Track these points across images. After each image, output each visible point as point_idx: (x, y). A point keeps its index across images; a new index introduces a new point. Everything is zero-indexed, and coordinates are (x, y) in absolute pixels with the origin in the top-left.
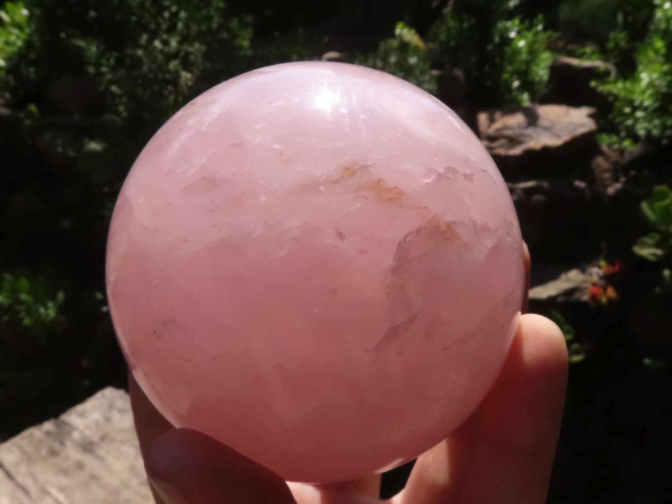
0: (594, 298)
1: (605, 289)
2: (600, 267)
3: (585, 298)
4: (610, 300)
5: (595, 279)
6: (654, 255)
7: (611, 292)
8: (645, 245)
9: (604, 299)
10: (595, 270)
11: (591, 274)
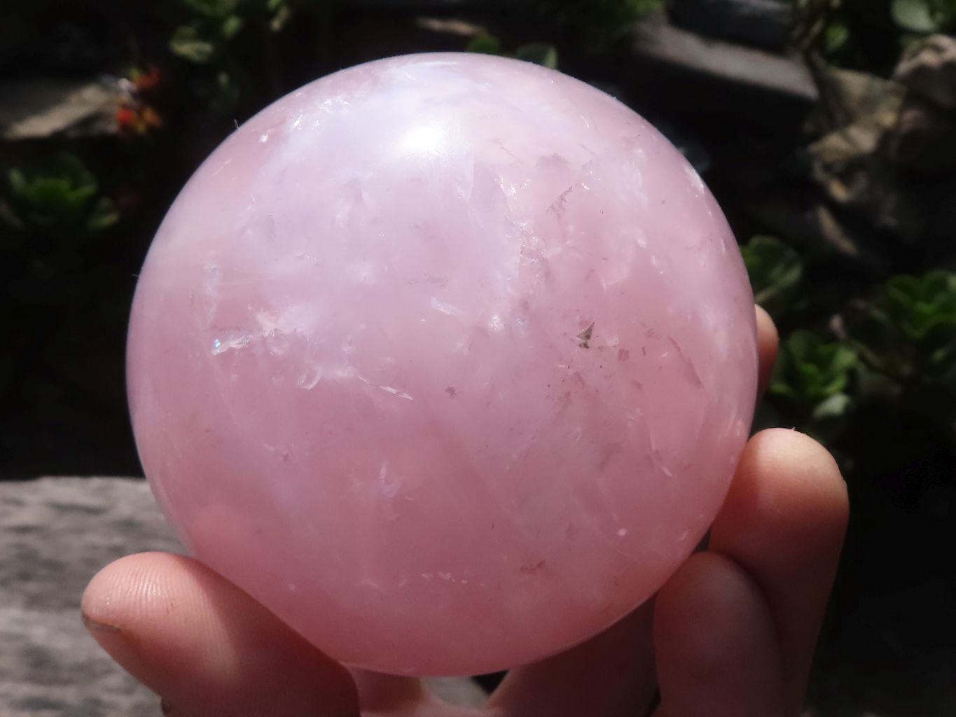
0: (125, 126)
1: (140, 113)
2: (129, 78)
3: (112, 128)
4: (151, 129)
5: (126, 98)
6: (200, 52)
7: (150, 116)
8: (185, 39)
9: (141, 128)
10: (125, 84)
11: (119, 91)
